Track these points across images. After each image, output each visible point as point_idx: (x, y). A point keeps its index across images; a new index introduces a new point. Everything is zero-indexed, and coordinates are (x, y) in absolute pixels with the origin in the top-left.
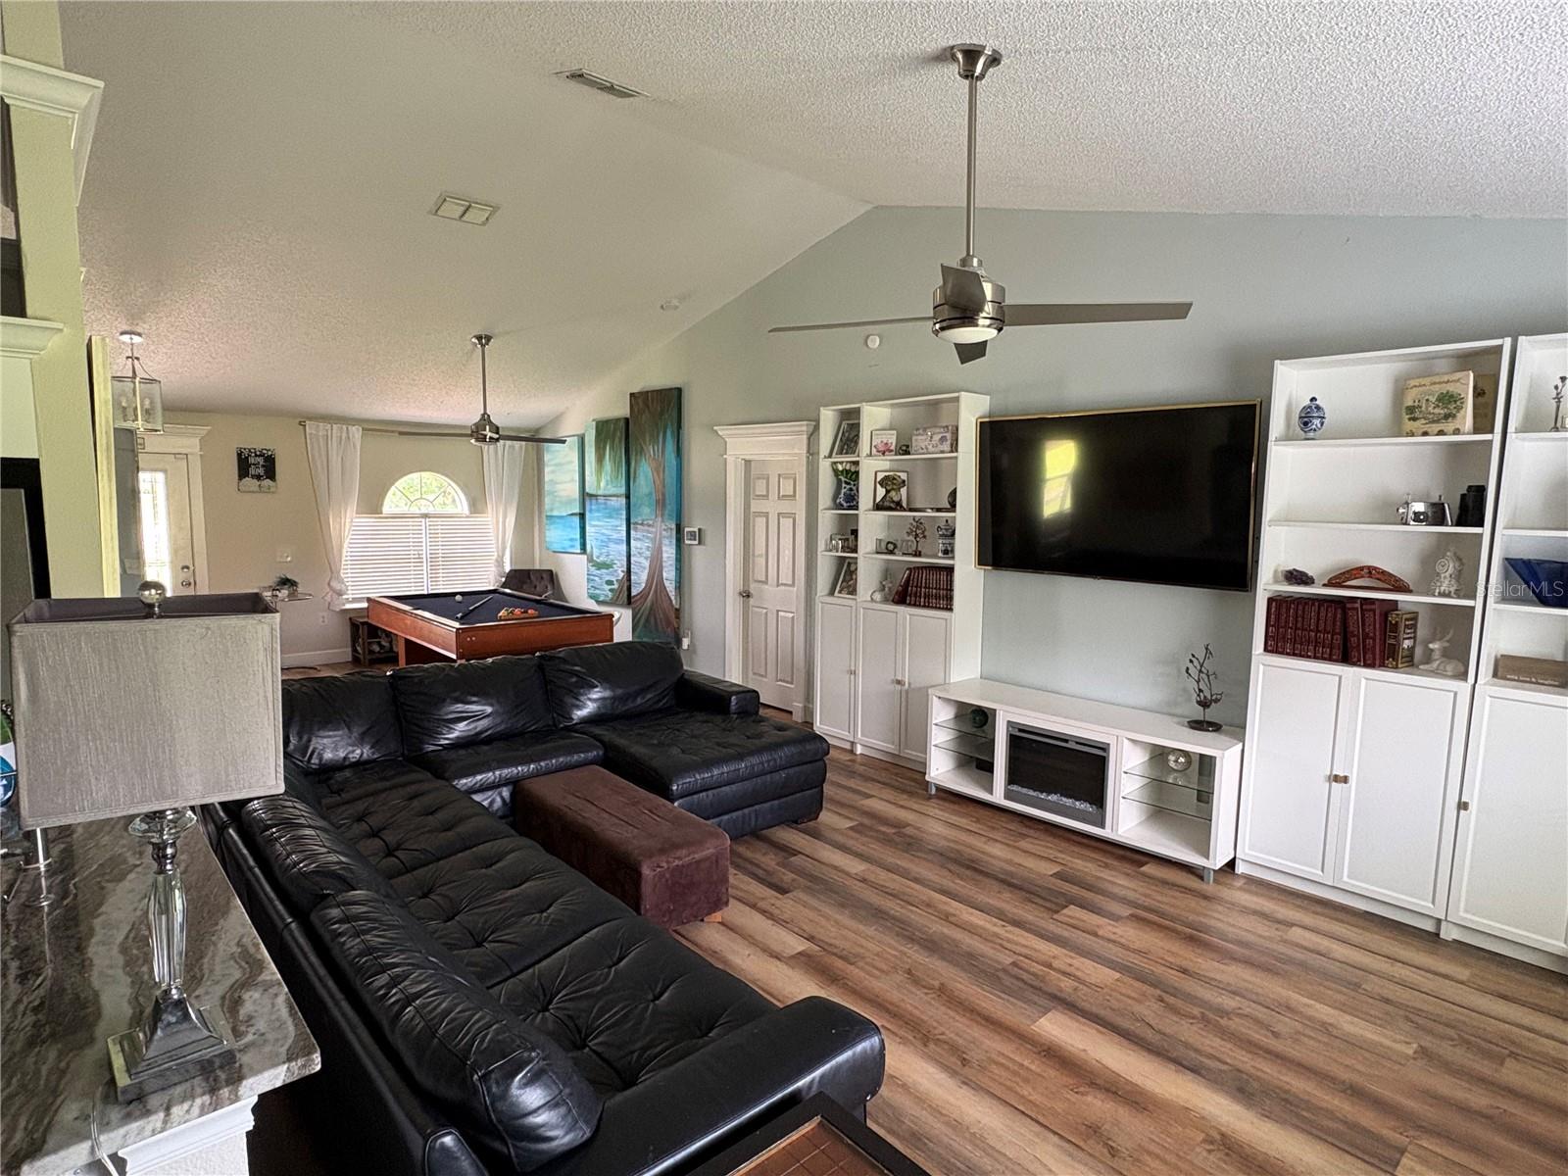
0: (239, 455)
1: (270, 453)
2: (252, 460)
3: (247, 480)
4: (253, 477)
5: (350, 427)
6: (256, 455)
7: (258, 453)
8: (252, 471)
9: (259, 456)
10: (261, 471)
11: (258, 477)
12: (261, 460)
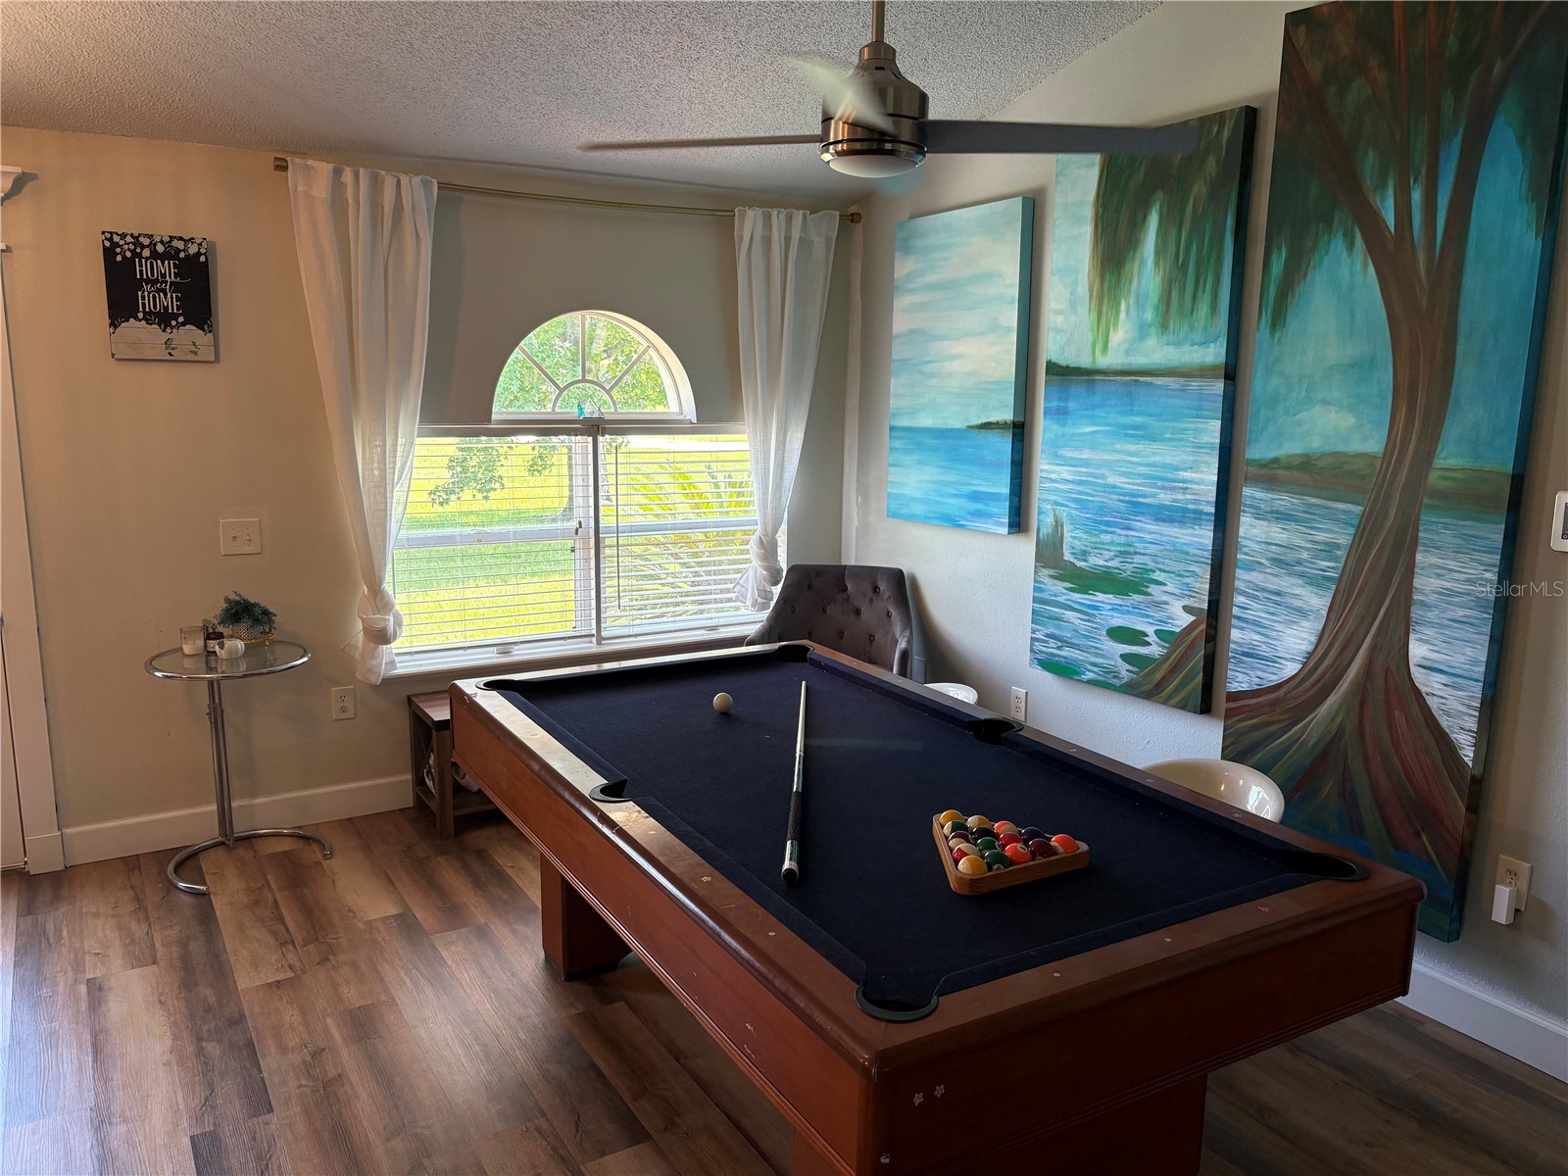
0: (109, 253)
1: (193, 249)
2: (142, 269)
3: (134, 328)
4: (149, 318)
5: (404, 179)
6: (155, 255)
7: (160, 248)
8: (145, 299)
9: (163, 257)
10: (170, 301)
11: (163, 319)
12: (166, 268)
